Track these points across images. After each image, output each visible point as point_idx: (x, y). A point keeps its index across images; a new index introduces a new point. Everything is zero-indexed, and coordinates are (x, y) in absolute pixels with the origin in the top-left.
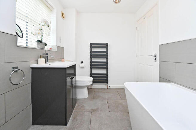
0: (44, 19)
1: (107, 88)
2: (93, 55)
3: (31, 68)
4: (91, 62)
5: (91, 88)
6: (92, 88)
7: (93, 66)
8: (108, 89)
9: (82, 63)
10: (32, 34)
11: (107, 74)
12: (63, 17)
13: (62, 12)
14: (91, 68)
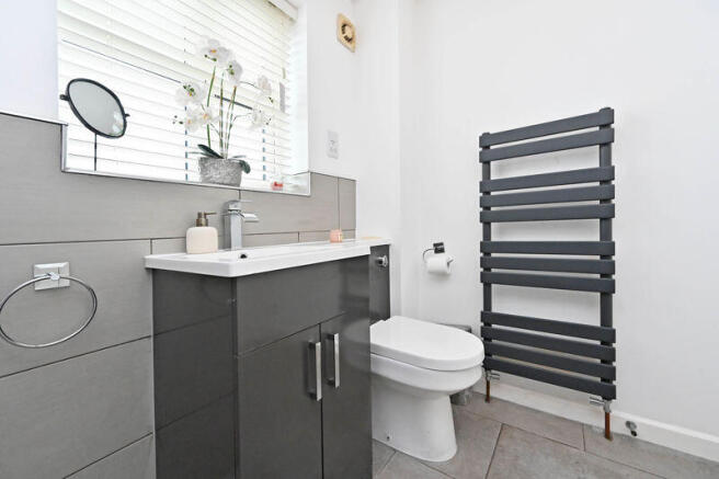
0: (211, 41)
1: (607, 434)
2: (495, 203)
3: (148, 269)
4: (487, 247)
5: (488, 398)
6: (492, 394)
7: (497, 267)
8: (616, 441)
9: (439, 249)
10: (177, 123)
11: (606, 334)
12: (349, 40)
13: (340, 16)
14: (487, 281)
